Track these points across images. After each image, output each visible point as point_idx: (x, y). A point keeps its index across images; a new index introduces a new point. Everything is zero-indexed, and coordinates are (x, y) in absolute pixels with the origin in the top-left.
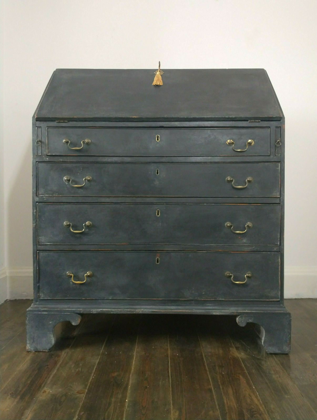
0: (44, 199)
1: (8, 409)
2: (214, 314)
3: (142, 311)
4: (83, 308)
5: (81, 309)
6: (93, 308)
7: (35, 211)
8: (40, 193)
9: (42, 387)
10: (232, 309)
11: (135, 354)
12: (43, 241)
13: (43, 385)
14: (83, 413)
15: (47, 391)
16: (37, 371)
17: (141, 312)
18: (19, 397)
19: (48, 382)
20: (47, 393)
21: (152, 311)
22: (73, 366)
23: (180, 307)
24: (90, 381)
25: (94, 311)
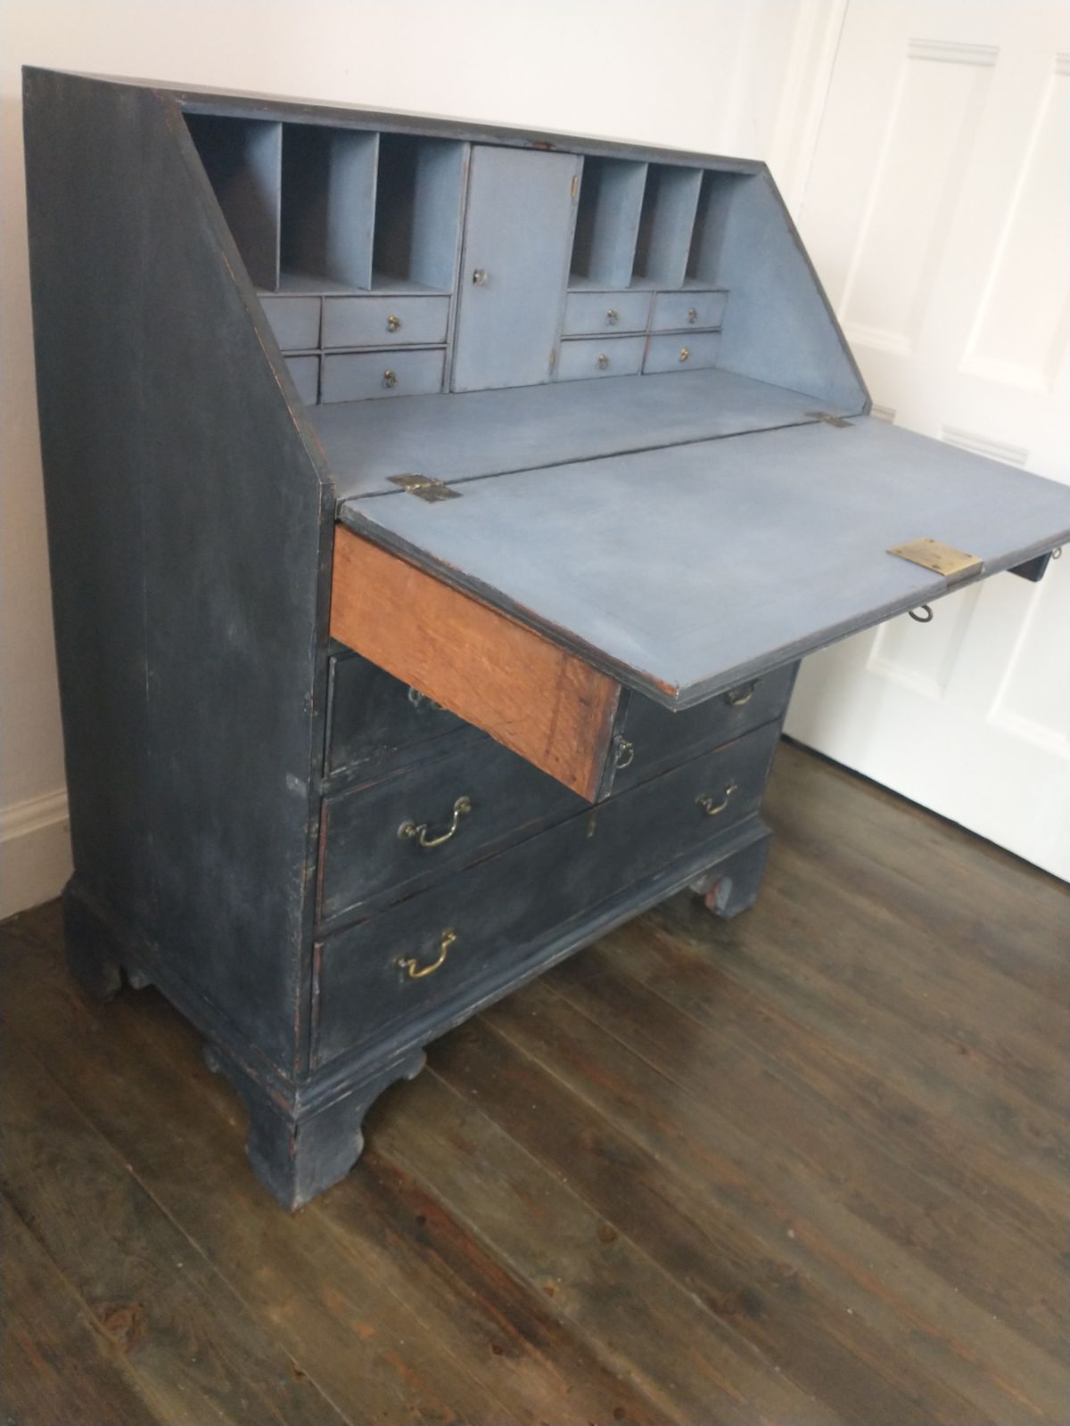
0: (347, 777)
1: (564, 1388)
2: (672, 893)
3: (555, 960)
4: (433, 1027)
5: (430, 1032)
6: (453, 1014)
7: (317, 825)
8: (335, 762)
9: (525, 1286)
10: (694, 867)
11: (529, 1056)
12: (334, 909)
13: (517, 1279)
14: (688, 1279)
15: (550, 1283)
16: (432, 1253)
17: (553, 965)
18: (528, 1346)
19: (512, 1262)
20: (557, 1289)
21: (573, 950)
22: (477, 1180)
23: (614, 912)
24: (576, 1196)
25: (459, 1020)
